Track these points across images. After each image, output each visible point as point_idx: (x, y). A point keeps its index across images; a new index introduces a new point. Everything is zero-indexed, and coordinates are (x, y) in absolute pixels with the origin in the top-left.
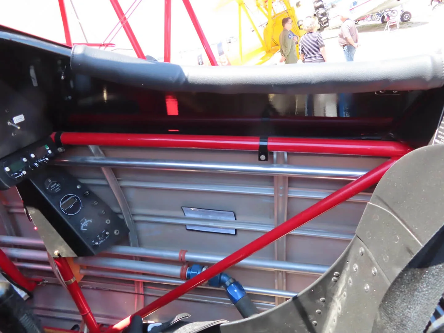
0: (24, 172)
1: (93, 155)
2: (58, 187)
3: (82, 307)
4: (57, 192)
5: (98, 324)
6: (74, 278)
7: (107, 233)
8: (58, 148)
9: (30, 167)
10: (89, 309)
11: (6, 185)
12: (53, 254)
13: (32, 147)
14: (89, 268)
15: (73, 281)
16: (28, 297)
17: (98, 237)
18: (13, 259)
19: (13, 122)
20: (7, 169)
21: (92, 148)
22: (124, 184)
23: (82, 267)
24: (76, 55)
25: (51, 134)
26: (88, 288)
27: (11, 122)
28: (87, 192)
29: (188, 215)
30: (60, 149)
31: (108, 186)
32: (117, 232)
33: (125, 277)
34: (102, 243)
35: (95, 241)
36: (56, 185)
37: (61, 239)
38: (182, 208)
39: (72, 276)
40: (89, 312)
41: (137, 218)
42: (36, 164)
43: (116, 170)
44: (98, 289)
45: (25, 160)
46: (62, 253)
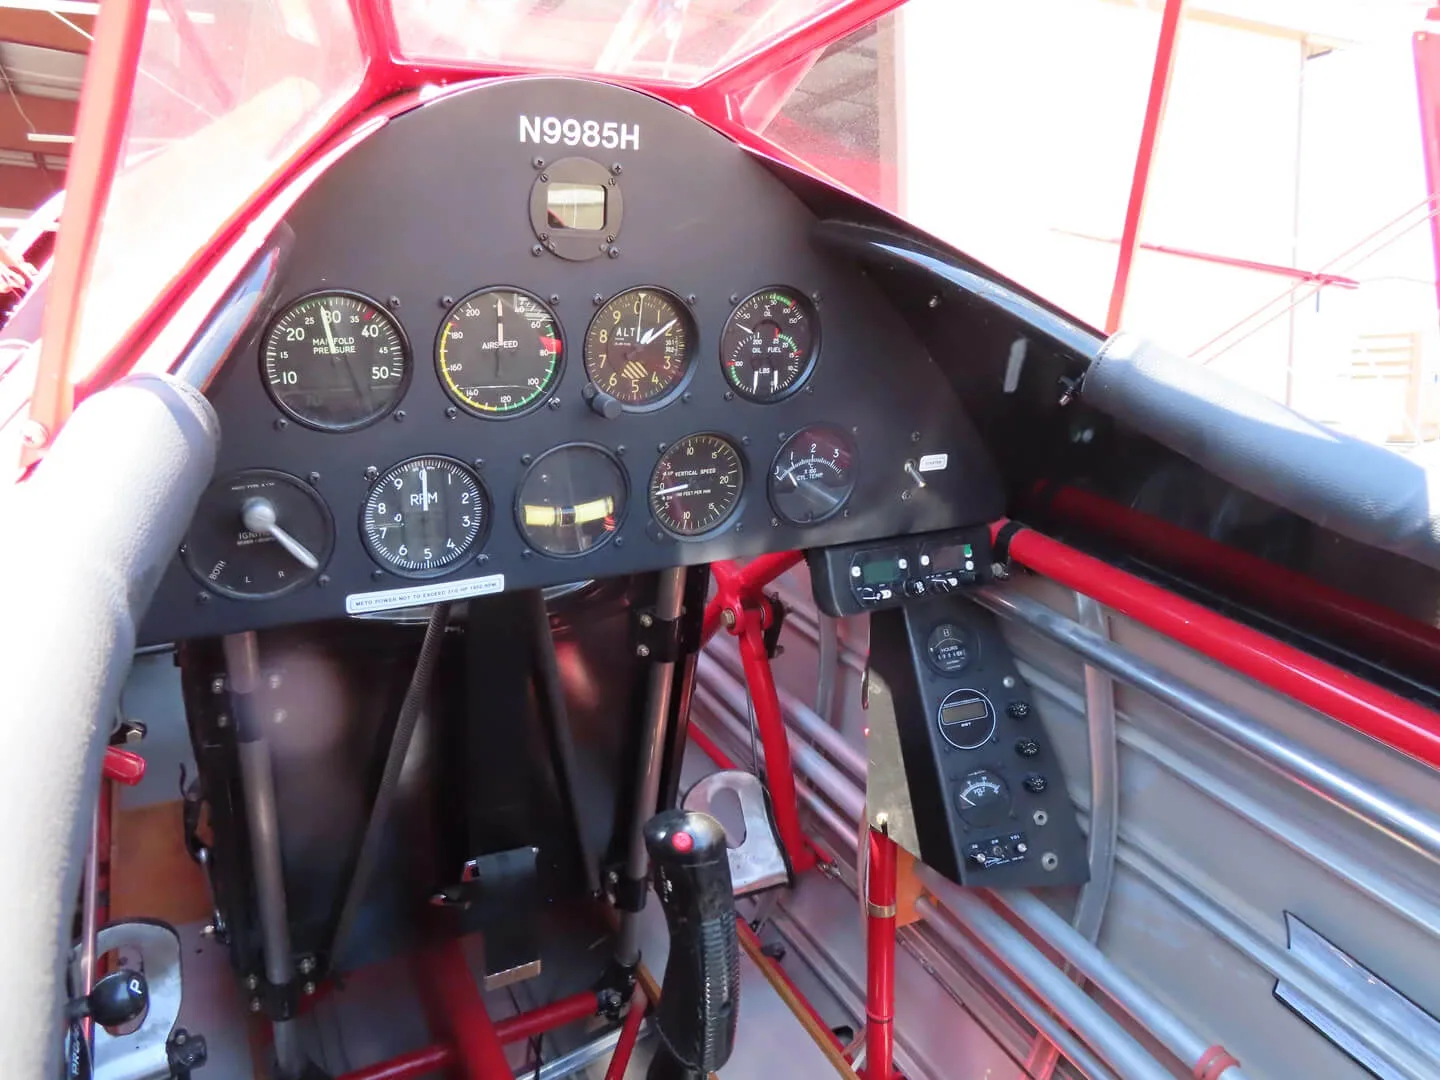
0: (887, 594)
1: (1077, 620)
2: (957, 658)
3: (877, 995)
4: (949, 668)
5: (896, 1069)
6: (893, 908)
7: (1022, 848)
8: (995, 562)
9: (904, 585)
10: (891, 1012)
11: (838, 608)
12: (874, 818)
13: (934, 539)
14: (941, 909)
15: (886, 912)
16: (786, 880)
17: (993, 842)
18: (799, 771)
19: (916, 468)
20: (856, 572)
21: (1081, 600)
22: (1133, 738)
23: (926, 895)
24: (1108, 361)
25: (996, 519)
26: (916, 958)
27: (912, 466)
28: (1022, 708)
29: (1300, 951)
30: (997, 569)
31: (1083, 717)
32: (1051, 861)
33: (1015, 1000)
34: (995, 865)
35: (981, 850)
36: (956, 651)
37: (904, 791)
38: (1286, 917)
39: (890, 900)
40: (889, 1021)
41: (1127, 857)
42: (920, 586)
43: (1122, 690)
44: (936, 977)
45: (903, 564)
46: (892, 827)
